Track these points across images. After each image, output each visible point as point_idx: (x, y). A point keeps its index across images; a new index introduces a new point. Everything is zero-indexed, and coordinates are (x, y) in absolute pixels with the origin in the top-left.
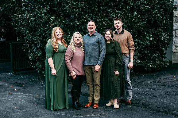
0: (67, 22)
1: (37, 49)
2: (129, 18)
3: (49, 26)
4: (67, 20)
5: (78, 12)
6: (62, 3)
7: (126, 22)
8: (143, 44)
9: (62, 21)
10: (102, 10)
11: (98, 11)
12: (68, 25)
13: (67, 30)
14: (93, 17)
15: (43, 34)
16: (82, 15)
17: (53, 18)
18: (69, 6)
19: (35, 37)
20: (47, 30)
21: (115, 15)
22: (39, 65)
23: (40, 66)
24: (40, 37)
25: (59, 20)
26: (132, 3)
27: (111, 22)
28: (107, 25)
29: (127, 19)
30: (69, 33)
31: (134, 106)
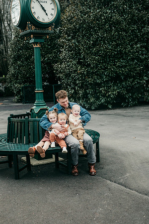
1: (71, 89)
5: (95, 63)
10: (112, 61)
11: (109, 61)
19: (69, 81)
20: (76, 75)
24: (72, 80)
25: (84, 69)
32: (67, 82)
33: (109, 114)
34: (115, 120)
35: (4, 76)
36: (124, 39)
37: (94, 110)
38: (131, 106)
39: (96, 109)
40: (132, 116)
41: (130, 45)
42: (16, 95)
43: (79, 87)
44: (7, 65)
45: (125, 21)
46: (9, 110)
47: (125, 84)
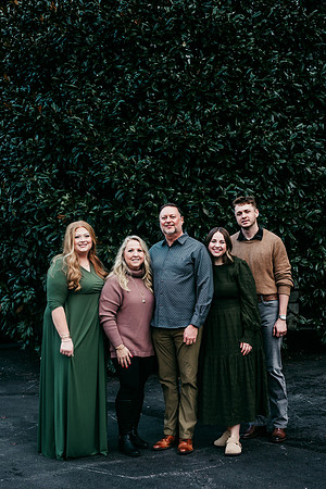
0: (106, 209)
1: (21, 283)
2: (275, 197)
3: (57, 219)
4: (106, 203)
5: (134, 182)
6: (94, 159)
7: (266, 209)
8: (313, 271)
9: (90, 205)
10: (200, 178)
11: (190, 179)
12: (107, 216)
13: (105, 232)
14: (175, 195)
15: (40, 243)
16: (146, 190)
17: (66, 198)
18: (112, 167)
19: (16, 252)
20: (49, 231)
21: (237, 190)
22: (26, 328)
23: (29, 331)
24: (30, 250)
25: (84, 205)
26: (281, 158)
27: (225, 210)
28: (215, 218)
29: (270, 201)
30: (111, 240)
31: (293, 445)
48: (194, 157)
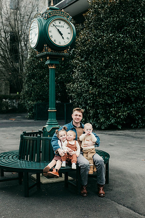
0: (101, 90)
15: (86, 98)
20: (88, 95)
24: (83, 100)
25: (95, 89)
32: (79, 102)
33: (119, 135)
34: (125, 141)
35: (18, 93)
36: (136, 62)
37: (104, 130)
38: (140, 127)
39: (106, 129)
40: (141, 138)
41: (141, 68)
42: (29, 112)
43: (89, 106)
44: (21, 82)
45: (137, 45)
46: (21, 127)
47: (136, 105)
48: (121, 78)
